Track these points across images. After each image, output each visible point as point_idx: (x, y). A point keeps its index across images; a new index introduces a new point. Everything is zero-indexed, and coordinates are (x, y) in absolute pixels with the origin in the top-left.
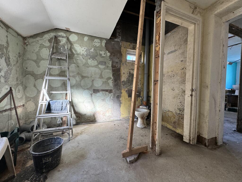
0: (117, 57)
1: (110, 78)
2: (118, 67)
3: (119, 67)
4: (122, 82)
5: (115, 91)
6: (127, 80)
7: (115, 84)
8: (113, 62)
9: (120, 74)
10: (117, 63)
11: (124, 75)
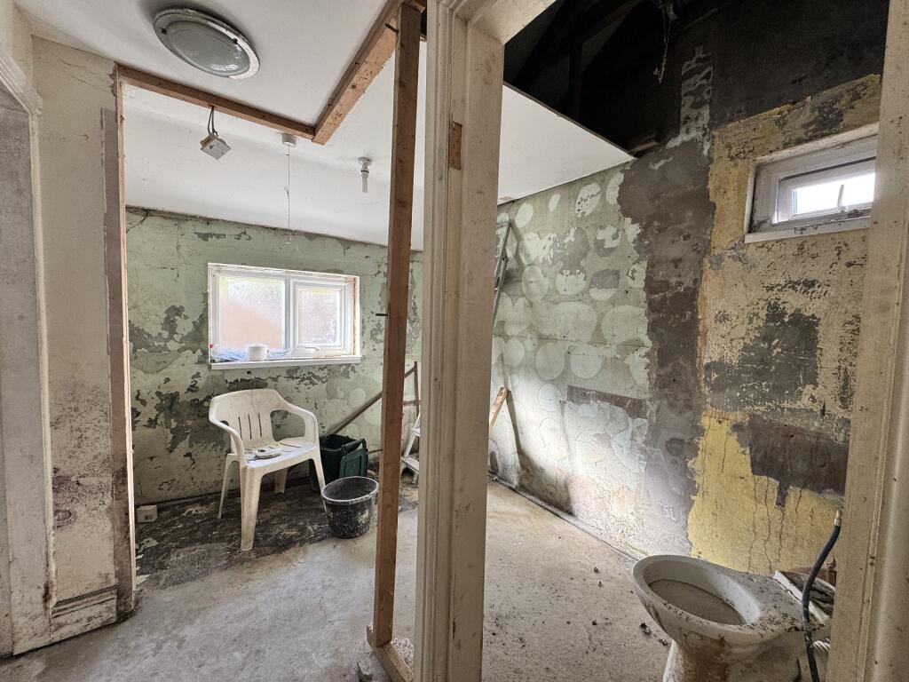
0: (681, 232)
1: (638, 345)
5: (658, 411)
7: (659, 376)
10: (677, 262)
11: (724, 328)
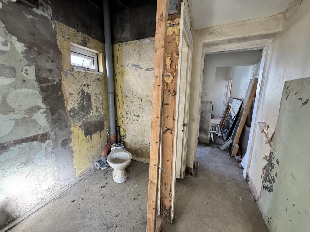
1: (38, 108)
2: (54, 81)
3: (57, 80)
4: (70, 111)
5: (55, 134)
6: (79, 107)
8: (38, 70)
9: (62, 96)
10: (51, 71)
11: (72, 98)
